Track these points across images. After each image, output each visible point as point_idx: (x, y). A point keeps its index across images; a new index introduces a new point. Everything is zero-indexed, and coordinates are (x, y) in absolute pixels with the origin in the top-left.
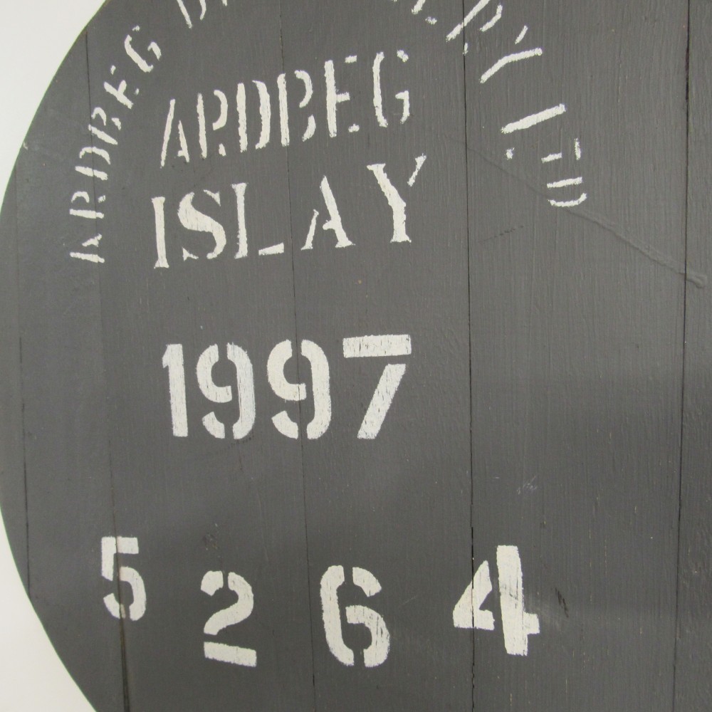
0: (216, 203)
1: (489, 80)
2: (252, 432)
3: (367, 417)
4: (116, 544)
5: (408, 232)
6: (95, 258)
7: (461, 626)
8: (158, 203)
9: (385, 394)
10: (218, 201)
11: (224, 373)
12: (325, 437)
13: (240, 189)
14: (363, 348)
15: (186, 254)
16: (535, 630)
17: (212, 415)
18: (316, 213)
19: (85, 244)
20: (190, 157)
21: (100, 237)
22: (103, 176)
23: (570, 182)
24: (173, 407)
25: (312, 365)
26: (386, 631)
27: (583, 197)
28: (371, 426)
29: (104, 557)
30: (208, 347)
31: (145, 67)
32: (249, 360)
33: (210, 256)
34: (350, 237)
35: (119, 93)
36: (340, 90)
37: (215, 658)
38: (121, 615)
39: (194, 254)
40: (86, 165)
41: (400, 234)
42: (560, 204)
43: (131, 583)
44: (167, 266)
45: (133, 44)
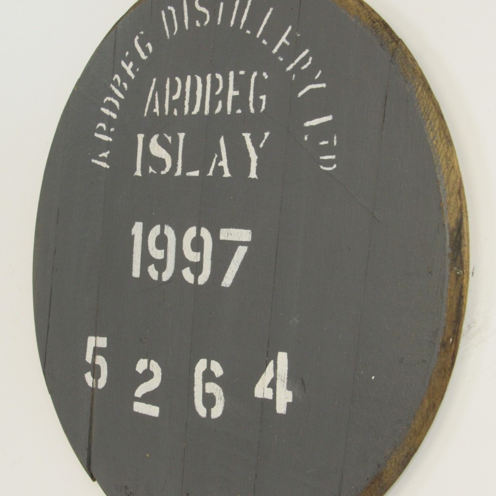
0: (169, 143)
1: (302, 96)
2: (171, 278)
3: (226, 275)
4: (95, 341)
5: (257, 173)
6: (104, 165)
7: (258, 397)
8: (141, 137)
9: (236, 262)
10: (170, 141)
11: (162, 242)
12: (206, 284)
13: (182, 136)
14: (229, 235)
15: (151, 170)
16: (290, 400)
17: (153, 266)
18: (216, 156)
19: (100, 156)
20: (159, 113)
21: (108, 152)
22: (114, 116)
23: (330, 157)
24: (134, 259)
25: (205, 242)
26: (223, 398)
28: (228, 280)
29: (88, 349)
30: (155, 226)
31: (144, 56)
32: (175, 236)
33: (163, 173)
34: (230, 172)
35: (128, 68)
36: (235, 88)
37: (139, 411)
38: (93, 386)
39: (155, 171)
40: (106, 108)
41: (253, 175)
42: (325, 168)
43: (101, 366)
44: (141, 175)
45: (139, 41)
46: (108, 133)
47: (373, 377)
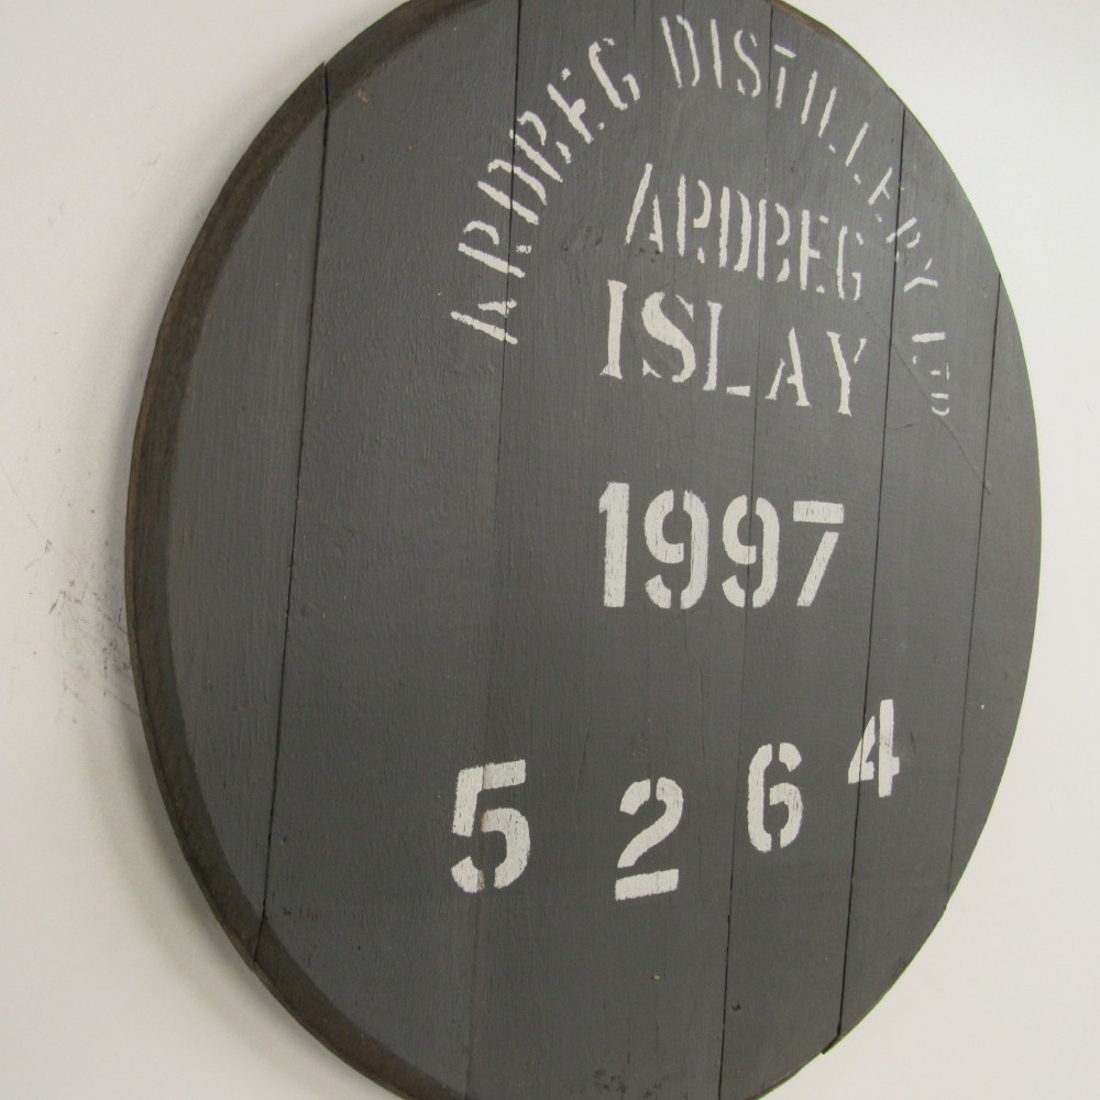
0: (689, 317)
2: (701, 600)
3: (806, 585)
4: (484, 776)
5: (850, 407)
6: (498, 334)
7: (852, 782)
8: (617, 289)
9: (822, 561)
10: (691, 314)
11: (677, 527)
12: (768, 605)
13: (716, 309)
14: (810, 513)
15: (647, 369)
16: (897, 771)
17: (658, 578)
18: (783, 364)
20: (664, 247)
21: (512, 304)
23: (942, 396)
24: (608, 568)
27: (948, 411)
28: (807, 596)
29: (459, 802)
30: (662, 492)
32: (706, 514)
34: (808, 397)
37: (629, 897)
38: (477, 889)
39: (656, 371)
40: (498, 187)
41: (845, 407)
42: (937, 412)
43: (505, 832)
44: (620, 377)
45: (602, 57)
46: (511, 258)
47: (983, 707)
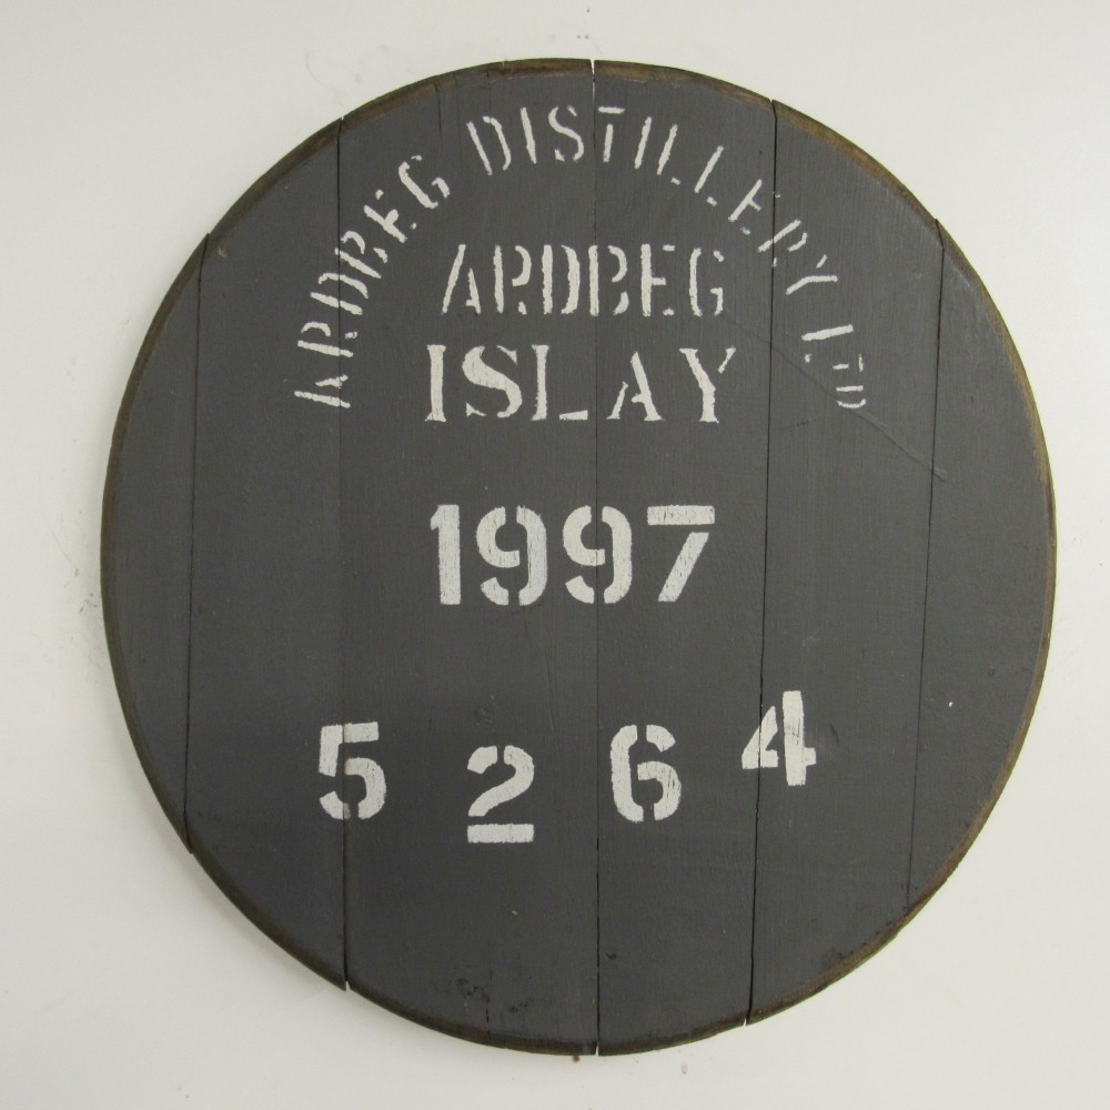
0: (512, 361)
1: (794, 293)
2: (542, 598)
3: (669, 582)
4: (343, 733)
5: (717, 414)
6: (335, 402)
7: (749, 768)
8: (436, 352)
9: (688, 559)
10: (514, 359)
11: (511, 537)
12: (623, 601)
13: (542, 351)
14: (668, 516)
15: (470, 410)
16: (813, 762)
17: (494, 580)
18: (625, 386)
19: (320, 384)
20: (482, 309)
21: (344, 378)
22: (355, 310)
23: (854, 388)
24: (442, 573)
25: (613, 531)
26: (677, 782)
27: (863, 402)
28: (672, 589)
29: (324, 749)
30: (493, 509)
31: (425, 200)
32: (542, 525)
33: (501, 415)
34: (659, 411)
35: (389, 223)
36: (656, 273)
38: (344, 815)
39: (481, 411)
40: (327, 294)
41: (709, 415)
42: (846, 405)
43: (364, 776)
44: (444, 420)
45: (410, 173)
46: (342, 344)
47: (951, 704)
